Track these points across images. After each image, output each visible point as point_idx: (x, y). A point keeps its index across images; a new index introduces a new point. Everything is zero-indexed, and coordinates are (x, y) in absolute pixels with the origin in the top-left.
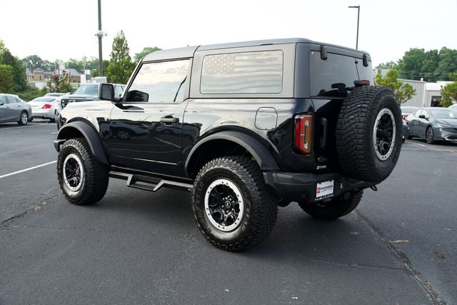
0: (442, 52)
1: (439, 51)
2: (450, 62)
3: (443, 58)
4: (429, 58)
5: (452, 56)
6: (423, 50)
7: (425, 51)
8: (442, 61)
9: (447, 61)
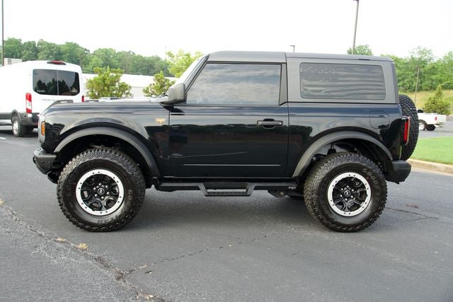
0: (39, 44)
1: (37, 43)
2: (49, 54)
3: (42, 50)
4: (27, 49)
5: (50, 48)
6: (20, 40)
7: (23, 42)
8: (42, 53)
9: (45, 53)
